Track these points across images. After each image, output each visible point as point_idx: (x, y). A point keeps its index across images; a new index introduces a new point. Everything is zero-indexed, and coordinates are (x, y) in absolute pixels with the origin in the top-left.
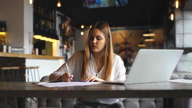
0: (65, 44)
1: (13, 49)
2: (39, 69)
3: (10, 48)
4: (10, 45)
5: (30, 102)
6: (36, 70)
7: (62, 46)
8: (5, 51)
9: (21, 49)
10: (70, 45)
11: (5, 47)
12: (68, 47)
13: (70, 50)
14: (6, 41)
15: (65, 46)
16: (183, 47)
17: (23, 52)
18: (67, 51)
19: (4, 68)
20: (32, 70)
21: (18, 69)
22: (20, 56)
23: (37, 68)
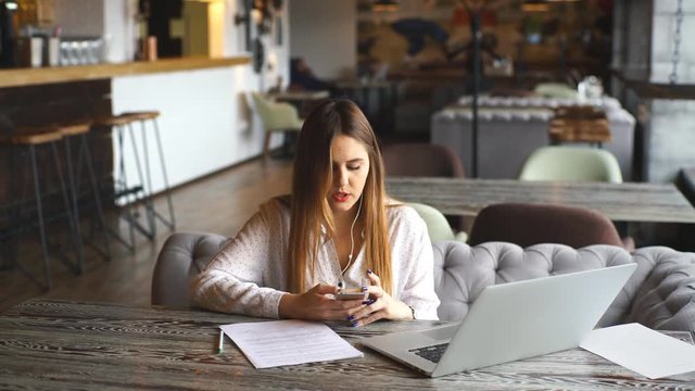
0: (254, 7)
1: (65, 45)
2: (159, 120)
3: (54, 44)
4: (54, 36)
5: (129, 242)
6: (149, 124)
7: (242, 13)
8: (36, 59)
9: (95, 44)
10: (271, 9)
11: (36, 44)
12: (266, 14)
13: (273, 26)
14: (40, 16)
15: (256, 15)
16: (673, 78)
17: (100, 53)
18: (262, 29)
19: (37, 139)
20: (136, 125)
21: (87, 134)
22: (92, 75)
23: (153, 115)
